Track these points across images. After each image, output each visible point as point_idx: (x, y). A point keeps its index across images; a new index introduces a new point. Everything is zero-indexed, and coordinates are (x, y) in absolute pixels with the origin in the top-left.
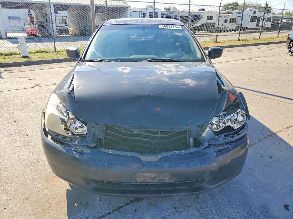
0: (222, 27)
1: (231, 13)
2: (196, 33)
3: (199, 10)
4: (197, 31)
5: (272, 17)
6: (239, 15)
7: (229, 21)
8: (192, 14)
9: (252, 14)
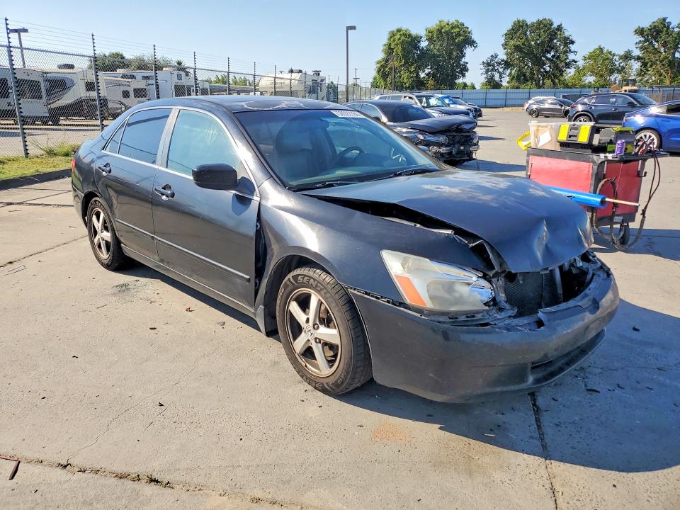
0: (119, 106)
1: (133, 77)
2: (61, 122)
3: (60, 67)
4: (61, 118)
5: (208, 87)
6: (150, 82)
7: (132, 94)
8: (45, 75)
9: (175, 80)
